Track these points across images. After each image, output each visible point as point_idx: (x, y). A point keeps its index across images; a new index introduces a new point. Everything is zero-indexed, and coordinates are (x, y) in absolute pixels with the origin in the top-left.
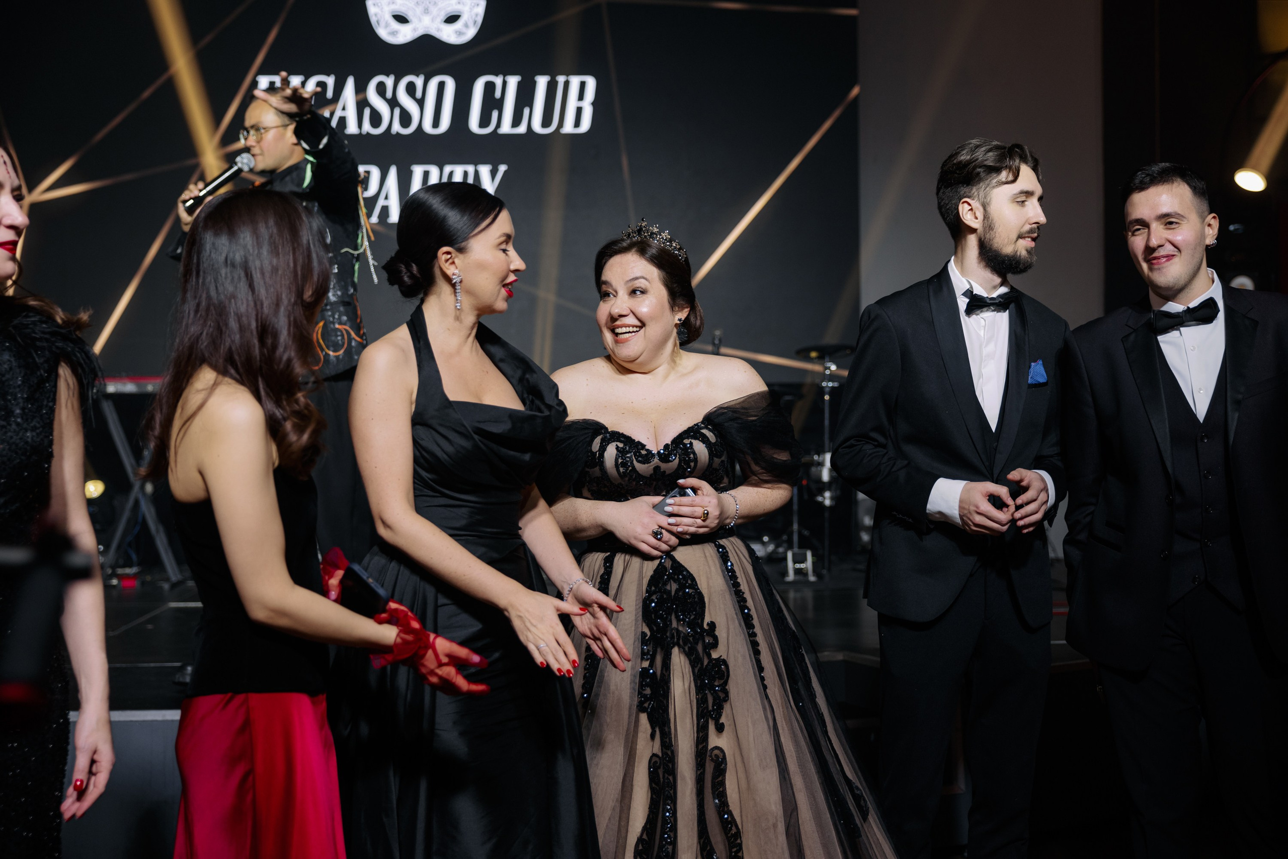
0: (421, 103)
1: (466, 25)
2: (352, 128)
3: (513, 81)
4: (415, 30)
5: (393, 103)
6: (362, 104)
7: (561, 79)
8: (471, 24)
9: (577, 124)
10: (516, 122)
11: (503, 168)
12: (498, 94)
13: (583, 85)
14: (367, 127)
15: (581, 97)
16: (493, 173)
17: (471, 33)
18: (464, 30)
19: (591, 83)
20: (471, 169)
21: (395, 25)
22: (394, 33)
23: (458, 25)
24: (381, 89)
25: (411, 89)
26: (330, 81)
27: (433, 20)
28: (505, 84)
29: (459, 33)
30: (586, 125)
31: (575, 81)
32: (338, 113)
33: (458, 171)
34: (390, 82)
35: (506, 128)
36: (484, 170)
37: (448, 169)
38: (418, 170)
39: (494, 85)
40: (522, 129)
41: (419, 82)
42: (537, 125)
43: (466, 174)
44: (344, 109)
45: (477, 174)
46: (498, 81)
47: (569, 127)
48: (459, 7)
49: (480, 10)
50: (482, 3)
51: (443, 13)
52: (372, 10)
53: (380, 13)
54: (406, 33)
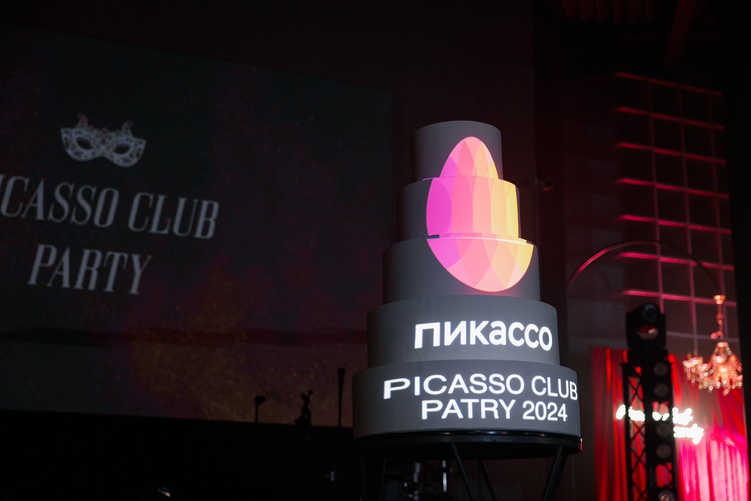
0: (94, 205)
1: (131, 156)
2: (40, 216)
3: (161, 199)
4: (94, 153)
5: (73, 202)
6: (49, 199)
7: (196, 201)
8: (135, 155)
9: (205, 231)
10: (161, 226)
11: (149, 257)
12: (150, 205)
13: (210, 208)
14: (51, 216)
15: (209, 214)
16: (142, 261)
17: (135, 161)
18: (130, 159)
19: (216, 206)
20: (126, 256)
21: (79, 149)
22: (78, 154)
23: (126, 155)
24: (64, 192)
25: (87, 195)
26: (27, 181)
27: (108, 148)
28: (156, 200)
29: (126, 160)
30: (210, 234)
31: (205, 203)
32: (31, 204)
33: (117, 256)
34: (72, 188)
35: (154, 229)
36: (136, 258)
37: (109, 254)
38: (87, 253)
39: (148, 199)
40: (166, 232)
41: (94, 190)
42: (176, 230)
43: (122, 259)
44: (35, 201)
45: (130, 260)
46: (152, 197)
47: (198, 234)
48: (128, 143)
49: (142, 147)
50: (144, 142)
51: (115, 145)
52: (64, 136)
53: (69, 139)
54: (87, 155)
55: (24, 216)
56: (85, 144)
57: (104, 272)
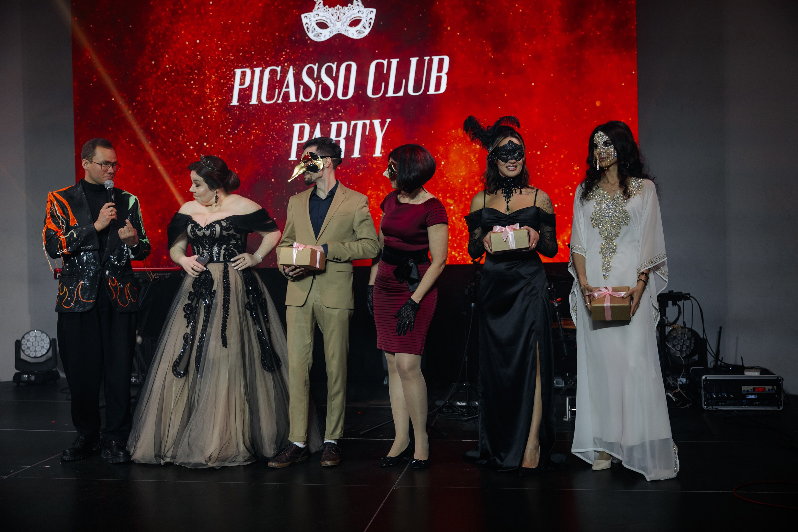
0: (335, 80)
1: (364, 27)
2: (293, 99)
3: (394, 62)
4: (332, 32)
5: (318, 81)
6: (298, 81)
7: (427, 58)
8: (367, 26)
9: (438, 87)
10: (397, 90)
11: (388, 120)
12: (385, 72)
13: (441, 61)
14: (301, 98)
15: (440, 70)
16: (382, 125)
17: (367, 31)
19: (446, 59)
20: (368, 122)
21: (319, 30)
22: (318, 35)
23: (359, 27)
24: (310, 73)
25: (329, 72)
26: (279, 69)
27: (343, 24)
28: (389, 65)
29: (360, 32)
30: (443, 88)
31: (436, 59)
32: (284, 90)
33: (360, 123)
34: (316, 68)
35: (390, 93)
36: (377, 123)
37: (353, 123)
38: (334, 125)
39: (382, 64)
40: (401, 94)
41: (334, 66)
42: (410, 91)
43: (364, 125)
44: (287, 87)
45: (372, 125)
46: (385, 62)
47: (432, 91)
48: (360, 15)
49: (373, 16)
50: (374, 10)
51: (349, 19)
52: (304, 21)
53: (309, 23)
54: (325, 35)
55: (280, 101)
56: (322, 25)
57: (350, 140)
